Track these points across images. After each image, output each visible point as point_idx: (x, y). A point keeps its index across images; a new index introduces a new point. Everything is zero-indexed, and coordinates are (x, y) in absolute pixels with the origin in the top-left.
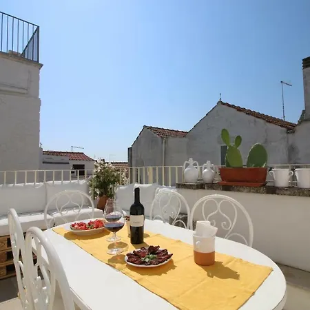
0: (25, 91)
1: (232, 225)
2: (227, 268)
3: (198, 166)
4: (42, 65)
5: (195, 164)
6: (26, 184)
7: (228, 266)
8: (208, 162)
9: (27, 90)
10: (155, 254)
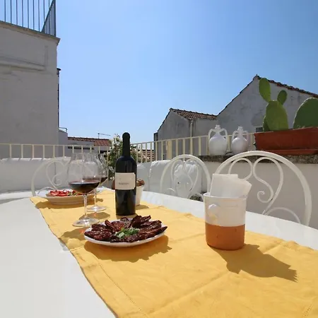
0: (42, 68)
1: (275, 195)
2: (268, 256)
3: (226, 136)
4: (59, 40)
5: (222, 133)
6: (33, 159)
7: (271, 252)
8: (240, 129)
9: (43, 66)
10: (140, 227)
